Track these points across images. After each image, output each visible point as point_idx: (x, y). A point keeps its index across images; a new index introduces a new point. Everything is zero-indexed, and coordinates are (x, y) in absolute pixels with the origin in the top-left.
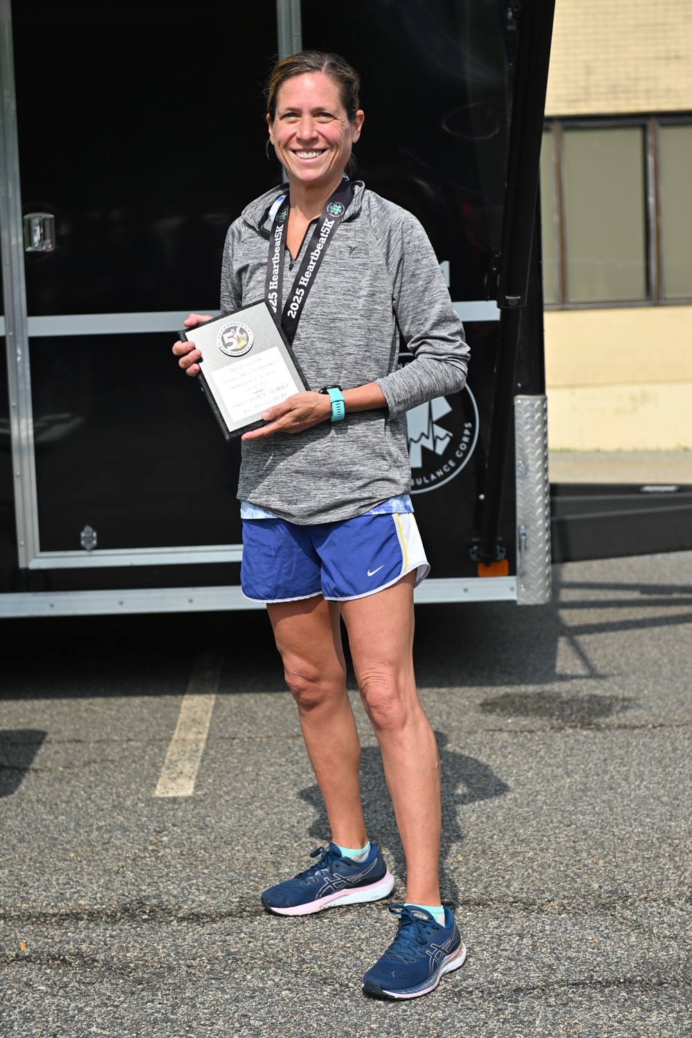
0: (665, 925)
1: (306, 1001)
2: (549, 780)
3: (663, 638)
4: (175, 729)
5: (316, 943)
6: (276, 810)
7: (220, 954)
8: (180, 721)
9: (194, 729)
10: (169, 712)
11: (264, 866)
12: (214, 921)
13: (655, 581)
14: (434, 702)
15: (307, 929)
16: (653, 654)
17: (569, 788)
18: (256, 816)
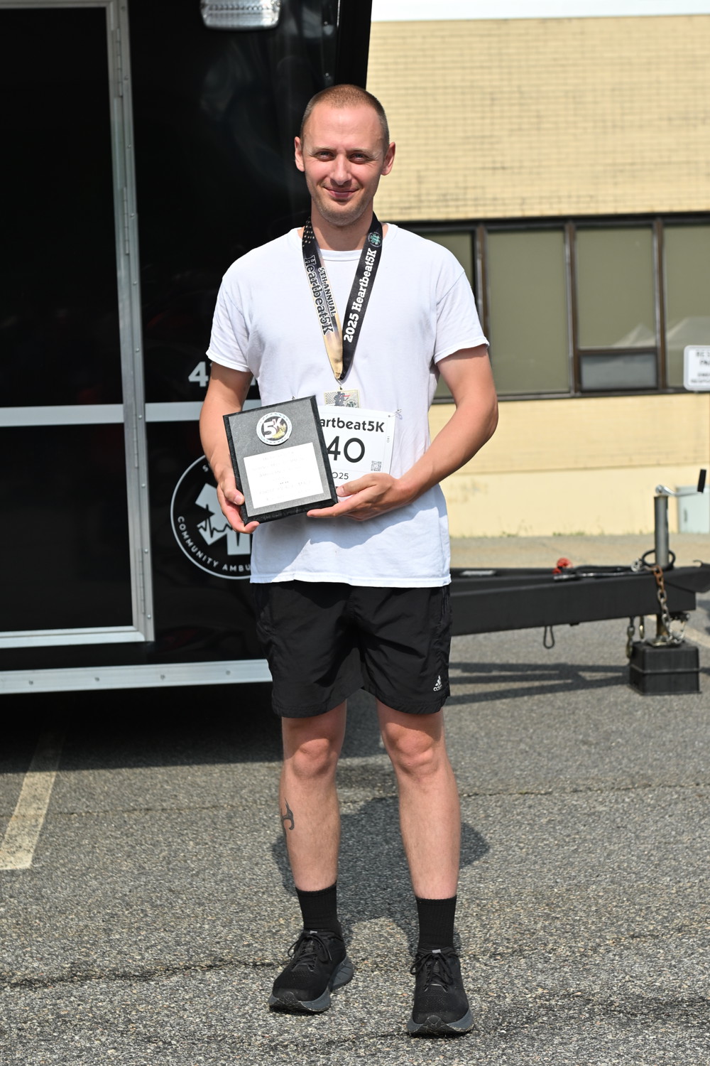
0: (469, 979)
1: (130, 1058)
2: (368, 847)
3: (481, 713)
4: (16, 806)
5: (142, 1004)
6: (109, 880)
7: (50, 1017)
8: (21, 797)
9: (35, 805)
10: (11, 790)
11: (96, 933)
12: (45, 986)
13: (476, 660)
14: (264, 775)
15: (134, 992)
16: (471, 728)
17: (387, 854)
18: (90, 886)
